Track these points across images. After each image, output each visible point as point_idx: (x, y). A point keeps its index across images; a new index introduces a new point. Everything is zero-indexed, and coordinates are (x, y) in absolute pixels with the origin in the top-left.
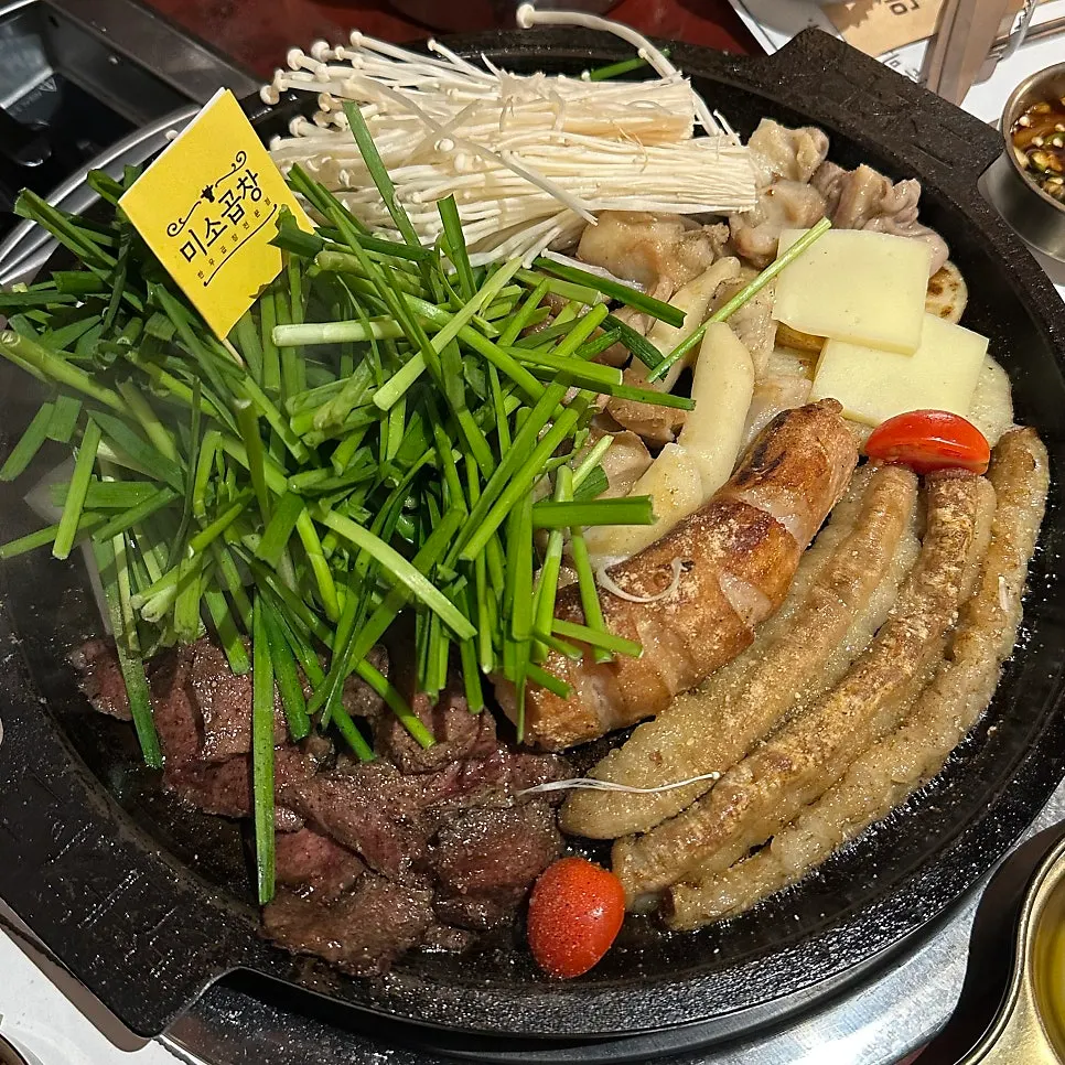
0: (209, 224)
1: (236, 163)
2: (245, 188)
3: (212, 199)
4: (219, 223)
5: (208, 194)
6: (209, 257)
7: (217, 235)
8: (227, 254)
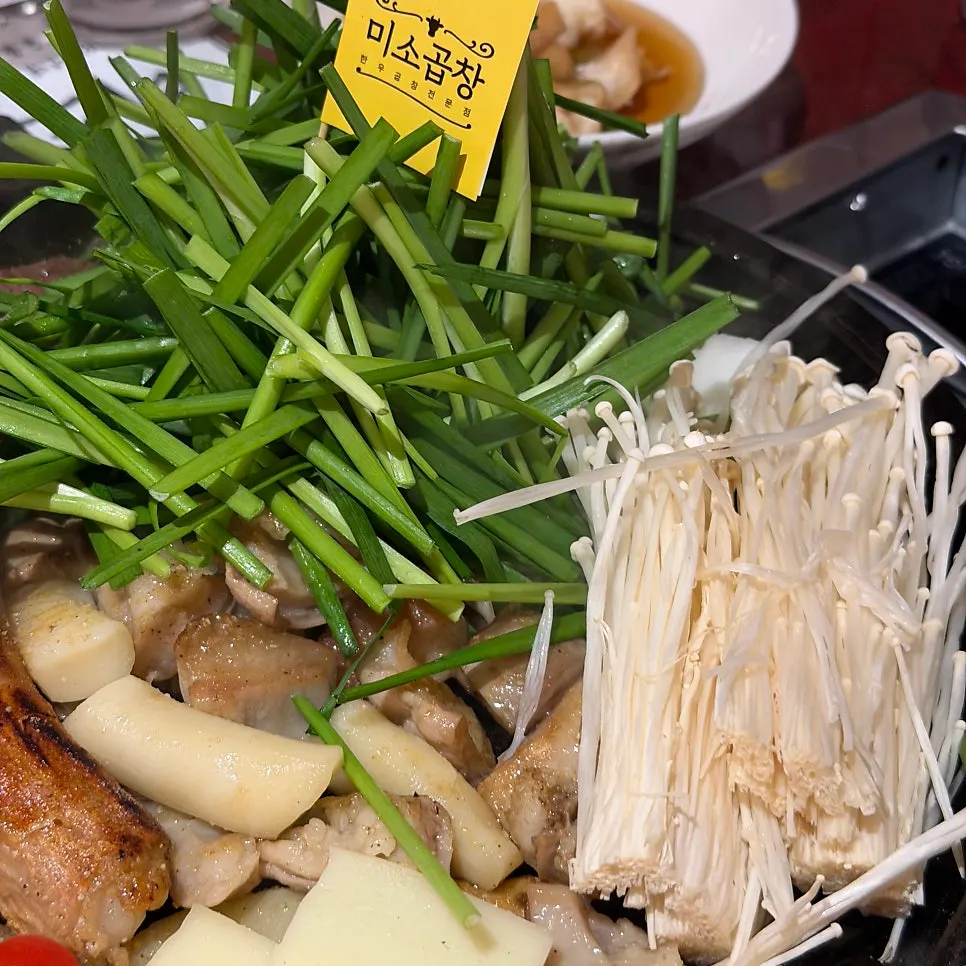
0: (410, 44)
1: (478, 46)
2: (462, 71)
3: (432, 33)
4: (417, 56)
5: (434, 25)
6: (384, 61)
7: (406, 60)
8: (395, 83)
